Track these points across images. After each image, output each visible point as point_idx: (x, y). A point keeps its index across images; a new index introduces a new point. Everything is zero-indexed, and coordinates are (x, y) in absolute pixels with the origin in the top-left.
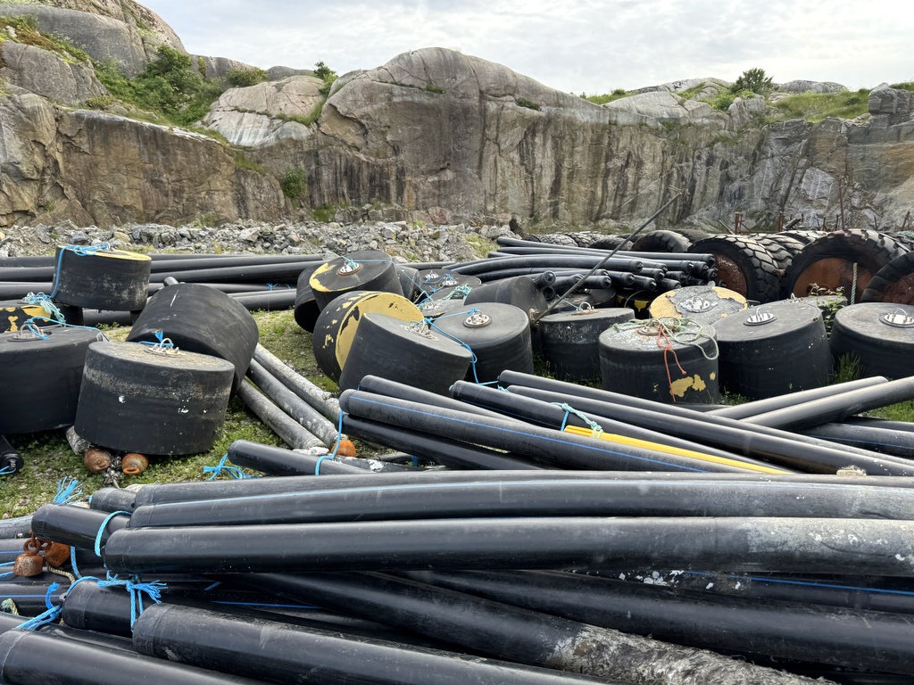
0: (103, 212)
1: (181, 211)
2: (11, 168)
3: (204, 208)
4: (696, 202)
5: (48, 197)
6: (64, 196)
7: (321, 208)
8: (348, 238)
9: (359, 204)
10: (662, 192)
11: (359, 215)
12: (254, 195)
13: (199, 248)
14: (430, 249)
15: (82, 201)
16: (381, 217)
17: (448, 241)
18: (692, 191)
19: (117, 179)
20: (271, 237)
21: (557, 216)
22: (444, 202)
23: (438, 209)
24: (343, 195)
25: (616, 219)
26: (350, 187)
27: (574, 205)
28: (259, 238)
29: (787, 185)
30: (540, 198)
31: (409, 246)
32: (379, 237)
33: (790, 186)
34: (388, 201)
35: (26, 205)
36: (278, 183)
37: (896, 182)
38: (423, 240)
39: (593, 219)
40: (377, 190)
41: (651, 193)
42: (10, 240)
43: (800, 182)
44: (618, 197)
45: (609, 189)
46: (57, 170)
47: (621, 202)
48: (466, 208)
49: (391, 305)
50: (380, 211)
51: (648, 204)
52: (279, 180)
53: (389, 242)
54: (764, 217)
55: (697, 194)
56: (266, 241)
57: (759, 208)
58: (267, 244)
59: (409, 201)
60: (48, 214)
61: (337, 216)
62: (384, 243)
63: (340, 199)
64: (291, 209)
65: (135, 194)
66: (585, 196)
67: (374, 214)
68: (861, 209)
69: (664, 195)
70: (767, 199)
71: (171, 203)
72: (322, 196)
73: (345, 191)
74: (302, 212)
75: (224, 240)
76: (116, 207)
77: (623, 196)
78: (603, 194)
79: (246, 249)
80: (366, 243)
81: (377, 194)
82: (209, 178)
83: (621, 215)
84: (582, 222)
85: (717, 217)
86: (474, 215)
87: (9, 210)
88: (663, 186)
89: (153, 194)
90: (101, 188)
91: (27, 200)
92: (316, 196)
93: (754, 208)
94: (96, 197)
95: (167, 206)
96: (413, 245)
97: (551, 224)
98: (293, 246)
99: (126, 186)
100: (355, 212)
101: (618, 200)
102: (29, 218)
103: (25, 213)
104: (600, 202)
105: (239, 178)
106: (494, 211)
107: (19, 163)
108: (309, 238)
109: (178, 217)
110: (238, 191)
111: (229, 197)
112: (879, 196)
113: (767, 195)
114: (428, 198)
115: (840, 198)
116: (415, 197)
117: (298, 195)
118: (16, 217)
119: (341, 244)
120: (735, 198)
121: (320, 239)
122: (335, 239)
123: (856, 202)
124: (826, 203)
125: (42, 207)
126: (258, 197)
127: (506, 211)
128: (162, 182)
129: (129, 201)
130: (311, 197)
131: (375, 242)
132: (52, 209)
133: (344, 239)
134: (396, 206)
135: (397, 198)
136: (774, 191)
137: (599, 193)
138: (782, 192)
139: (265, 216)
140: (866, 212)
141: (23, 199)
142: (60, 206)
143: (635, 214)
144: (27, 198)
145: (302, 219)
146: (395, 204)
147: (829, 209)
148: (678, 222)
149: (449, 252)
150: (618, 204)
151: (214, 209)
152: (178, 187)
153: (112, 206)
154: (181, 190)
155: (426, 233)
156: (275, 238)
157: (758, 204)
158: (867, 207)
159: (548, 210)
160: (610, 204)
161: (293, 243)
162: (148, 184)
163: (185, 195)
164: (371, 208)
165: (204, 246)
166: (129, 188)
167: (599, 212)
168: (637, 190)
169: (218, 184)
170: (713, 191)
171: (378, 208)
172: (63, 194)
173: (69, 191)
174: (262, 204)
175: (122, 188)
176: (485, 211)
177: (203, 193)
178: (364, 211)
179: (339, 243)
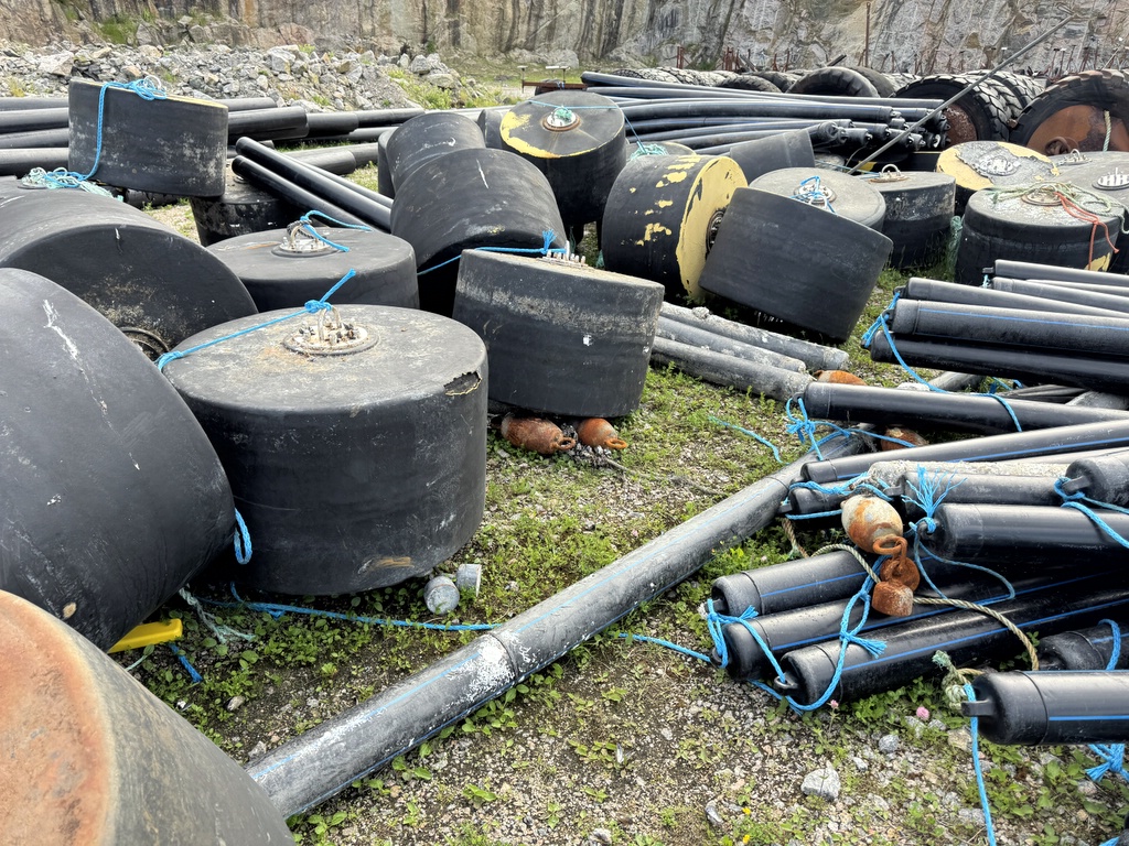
4: (623, 29)
7: (111, 22)
8: (219, 71)
9: (171, 15)
10: (585, 14)
11: (175, 33)
14: (341, 88)
16: (211, 38)
17: (362, 77)
18: (619, 15)
21: (459, 43)
22: (300, 16)
23: (294, 26)
25: (531, 49)
27: (478, 27)
28: (74, 72)
29: (727, 11)
30: (434, 15)
31: (311, 84)
32: (267, 70)
33: (731, 11)
34: (216, 11)
37: (846, 10)
38: (329, 74)
39: (503, 48)
41: (571, 15)
43: (742, 6)
44: (533, 18)
45: (522, 6)
47: (536, 25)
48: (333, 27)
50: (207, 28)
51: (569, 30)
53: (282, 77)
54: (700, 51)
55: (624, 19)
57: (694, 40)
59: (248, 13)
61: (140, 35)
62: (274, 78)
64: (63, 21)
66: (492, 16)
67: (198, 32)
68: (808, 44)
69: (587, 18)
70: (704, 28)
74: (83, 27)
77: (539, 17)
78: (514, 13)
80: (250, 79)
83: (537, 45)
84: (489, 52)
85: (646, 50)
86: (346, 37)
88: (586, 6)
93: (689, 39)
96: (316, 82)
97: (451, 54)
100: (168, 29)
101: (533, 23)
104: (510, 25)
106: (373, 33)
108: (157, 70)
112: (828, 29)
113: (703, 23)
114: (277, 8)
115: (785, 29)
116: (256, 7)
120: (667, 26)
121: (174, 72)
122: (198, 72)
123: (803, 34)
124: (771, 35)
127: (390, 33)
131: (263, 77)
133: (212, 72)
134: (229, 20)
135: (230, 7)
136: (711, 18)
137: (509, 11)
138: (721, 20)
139: (21, 33)
140: (814, 48)
143: (553, 44)
145: (85, 38)
146: (229, 18)
147: (774, 44)
148: (602, 56)
149: (368, 94)
150: (532, 29)
155: (331, 65)
157: (693, 35)
158: (815, 42)
159: (447, 33)
160: (523, 28)
164: (192, 23)
167: (510, 39)
168: (555, 10)
170: (643, 15)
171: (203, 22)
176: (359, 31)
178: (181, 27)
179: (206, 79)
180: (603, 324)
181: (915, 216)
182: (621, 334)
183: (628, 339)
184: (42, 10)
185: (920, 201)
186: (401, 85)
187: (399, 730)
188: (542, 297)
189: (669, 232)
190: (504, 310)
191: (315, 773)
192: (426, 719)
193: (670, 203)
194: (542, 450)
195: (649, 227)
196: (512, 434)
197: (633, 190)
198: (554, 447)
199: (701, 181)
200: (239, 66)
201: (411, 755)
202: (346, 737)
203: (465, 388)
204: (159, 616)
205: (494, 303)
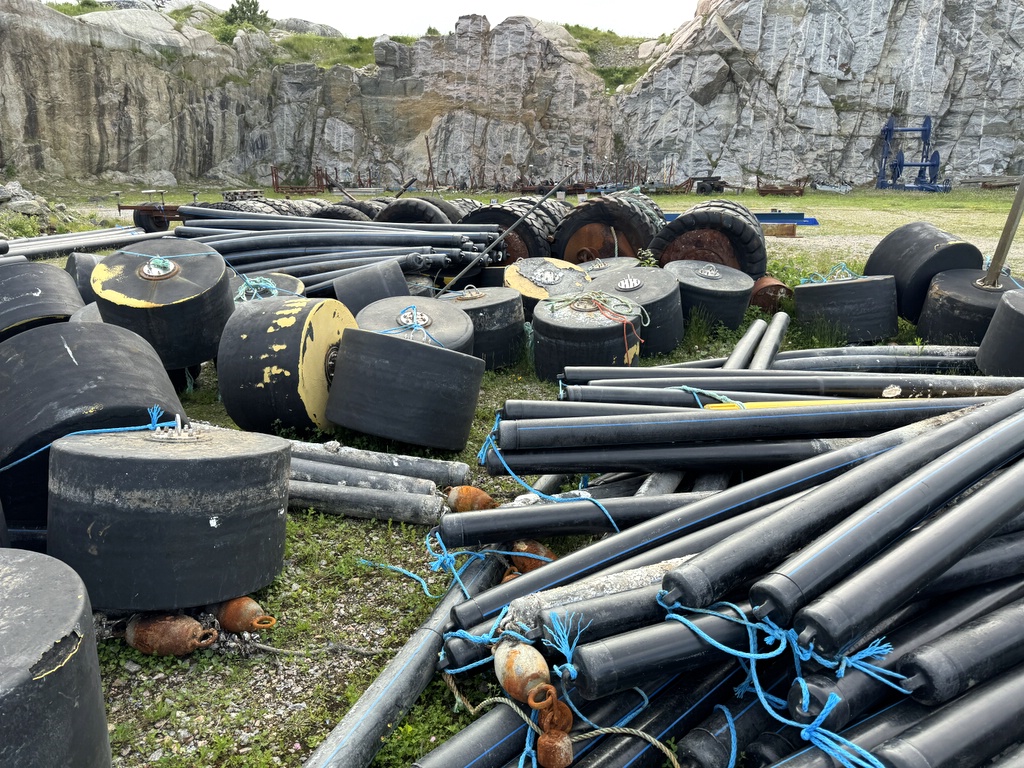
4: (217, 151)
10: (176, 139)
18: (210, 138)
21: (43, 167)
25: (125, 171)
27: (63, 151)
29: (310, 135)
30: (11, 141)
33: (314, 136)
37: (409, 136)
39: (94, 170)
41: (162, 140)
43: (323, 132)
44: (123, 143)
45: (109, 132)
47: (127, 149)
51: (162, 153)
54: (292, 170)
55: (216, 143)
57: (285, 160)
66: (78, 141)
68: (384, 163)
69: (179, 142)
70: (292, 150)
77: (128, 142)
78: (101, 139)
83: (131, 166)
84: (79, 174)
85: (242, 169)
88: (176, 131)
93: (280, 159)
97: (35, 177)
101: (123, 147)
104: (99, 149)
112: (397, 151)
113: (291, 146)
115: (363, 152)
120: (258, 148)
123: (378, 155)
124: (352, 156)
136: (297, 141)
137: (96, 137)
138: (306, 143)
140: (390, 166)
143: (148, 165)
147: (355, 163)
148: (200, 175)
150: (123, 152)
157: (283, 156)
158: (390, 161)
159: (27, 157)
160: (113, 151)
167: (101, 162)
168: (145, 134)
170: (234, 139)
180: (229, 501)
181: (497, 326)
182: (251, 506)
183: (259, 509)
185: (498, 314)
188: (155, 488)
189: (287, 373)
190: (111, 508)
193: (284, 347)
194: (179, 653)
195: (267, 370)
196: (140, 641)
197: (244, 337)
198: (194, 645)
199: (310, 324)
203: (61, 659)
205: (96, 502)
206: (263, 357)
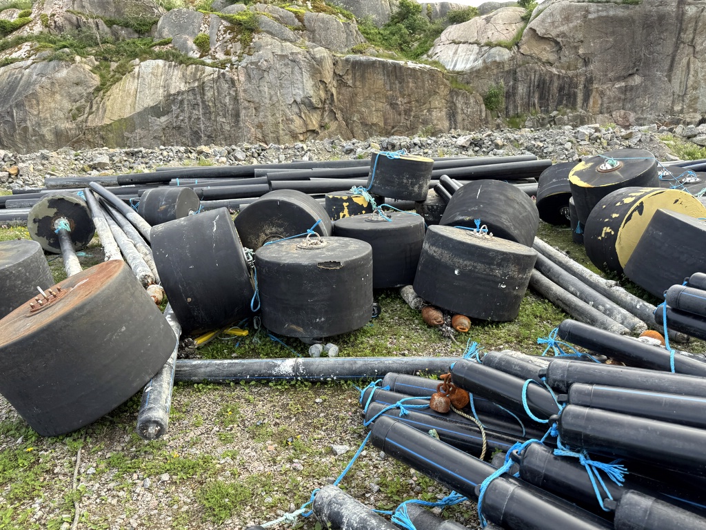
0: (358, 130)
1: (409, 125)
2: (307, 101)
3: (425, 123)
5: (327, 120)
6: (336, 119)
7: (514, 117)
8: (545, 141)
9: (547, 112)
11: (546, 121)
12: (462, 110)
13: (426, 153)
15: (346, 121)
16: (566, 122)
17: (640, 141)
19: (369, 104)
20: (481, 142)
22: (628, 106)
23: (622, 112)
24: (534, 105)
26: (541, 98)
28: (471, 144)
31: (601, 146)
32: (574, 139)
34: (574, 107)
35: (314, 125)
36: (482, 99)
38: (615, 140)
40: (565, 98)
42: (309, 150)
46: (333, 100)
48: (651, 110)
49: (677, 201)
50: (566, 117)
52: (483, 96)
53: (582, 143)
56: (476, 146)
58: (477, 148)
59: (594, 107)
60: (326, 132)
61: (527, 123)
62: (577, 144)
63: (531, 108)
64: (490, 119)
65: (379, 115)
67: (560, 120)
71: (403, 120)
72: (516, 107)
73: (536, 101)
74: (499, 121)
75: (445, 146)
76: (367, 125)
79: (461, 153)
80: (561, 144)
81: (564, 102)
82: (431, 99)
86: (659, 116)
87: (304, 130)
89: (391, 114)
90: (359, 112)
91: (314, 123)
92: (511, 107)
94: (355, 119)
95: (400, 123)
96: (605, 145)
98: (498, 149)
99: (374, 109)
100: (543, 119)
102: (315, 135)
103: (313, 131)
105: (452, 97)
106: (681, 111)
107: (311, 97)
108: (511, 142)
109: (407, 131)
110: (451, 107)
111: (443, 113)
114: (613, 102)
116: (600, 102)
117: (496, 108)
118: (308, 134)
119: (539, 146)
121: (520, 142)
122: (533, 142)
125: (323, 127)
126: (465, 111)
127: (695, 111)
128: (397, 104)
129: (375, 120)
130: (507, 108)
131: (569, 143)
132: (328, 129)
133: (541, 141)
134: (581, 111)
135: (583, 104)
139: (469, 126)
141: (312, 122)
142: (333, 126)
144: (314, 122)
145: (498, 127)
146: (580, 110)
151: (432, 123)
152: (408, 108)
153: (364, 124)
154: (410, 110)
155: (619, 134)
156: (484, 143)
161: (497, 146)
162: (388, 107)
163: (413, 114)
164: (558, 114)
165: (430, 152)
166: (376, 111)
169: (437, 102)
171: (565, 114)
172: (336, 117)
173: (339, 115)
174: (468, 116)
175: (371, 111)
176: (672, 112)
177: (425, 111)
178: (551, 117)
179: (536, 145)
180: (466, 265)
182: (477, 272)
183: (483, 276)
184: (481, 114)
186: (668, 145)
187: (245, 370)
189: (613, 233)
191: (214, 369)
192: (255, 371)
193: (617, 215)
194: (428, 323)
195: (605, 229)
197: (604, 207)
198: (434, 323)
199: (641, 203)
200: (557, 138)
201: (248, 382)
202: (228, 364)
203: (330, 267)
204: (242, 328)
206: (606, 220)
